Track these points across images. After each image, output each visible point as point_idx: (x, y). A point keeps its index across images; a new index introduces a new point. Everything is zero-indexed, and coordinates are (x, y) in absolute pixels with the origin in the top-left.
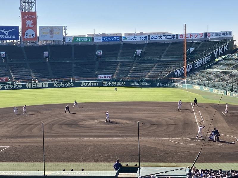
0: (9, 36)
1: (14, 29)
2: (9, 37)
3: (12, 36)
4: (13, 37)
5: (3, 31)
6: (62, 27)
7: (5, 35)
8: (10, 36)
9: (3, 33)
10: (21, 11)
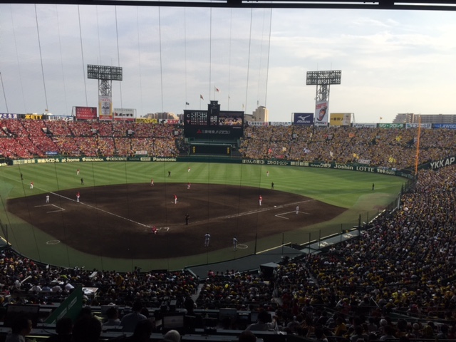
1: (310, 116)
4: (308, 122)
5: (300, 117)
6: (350, 114)
7: (302, 120)
9: (300, 119)
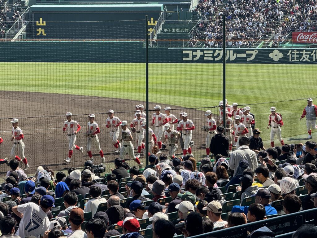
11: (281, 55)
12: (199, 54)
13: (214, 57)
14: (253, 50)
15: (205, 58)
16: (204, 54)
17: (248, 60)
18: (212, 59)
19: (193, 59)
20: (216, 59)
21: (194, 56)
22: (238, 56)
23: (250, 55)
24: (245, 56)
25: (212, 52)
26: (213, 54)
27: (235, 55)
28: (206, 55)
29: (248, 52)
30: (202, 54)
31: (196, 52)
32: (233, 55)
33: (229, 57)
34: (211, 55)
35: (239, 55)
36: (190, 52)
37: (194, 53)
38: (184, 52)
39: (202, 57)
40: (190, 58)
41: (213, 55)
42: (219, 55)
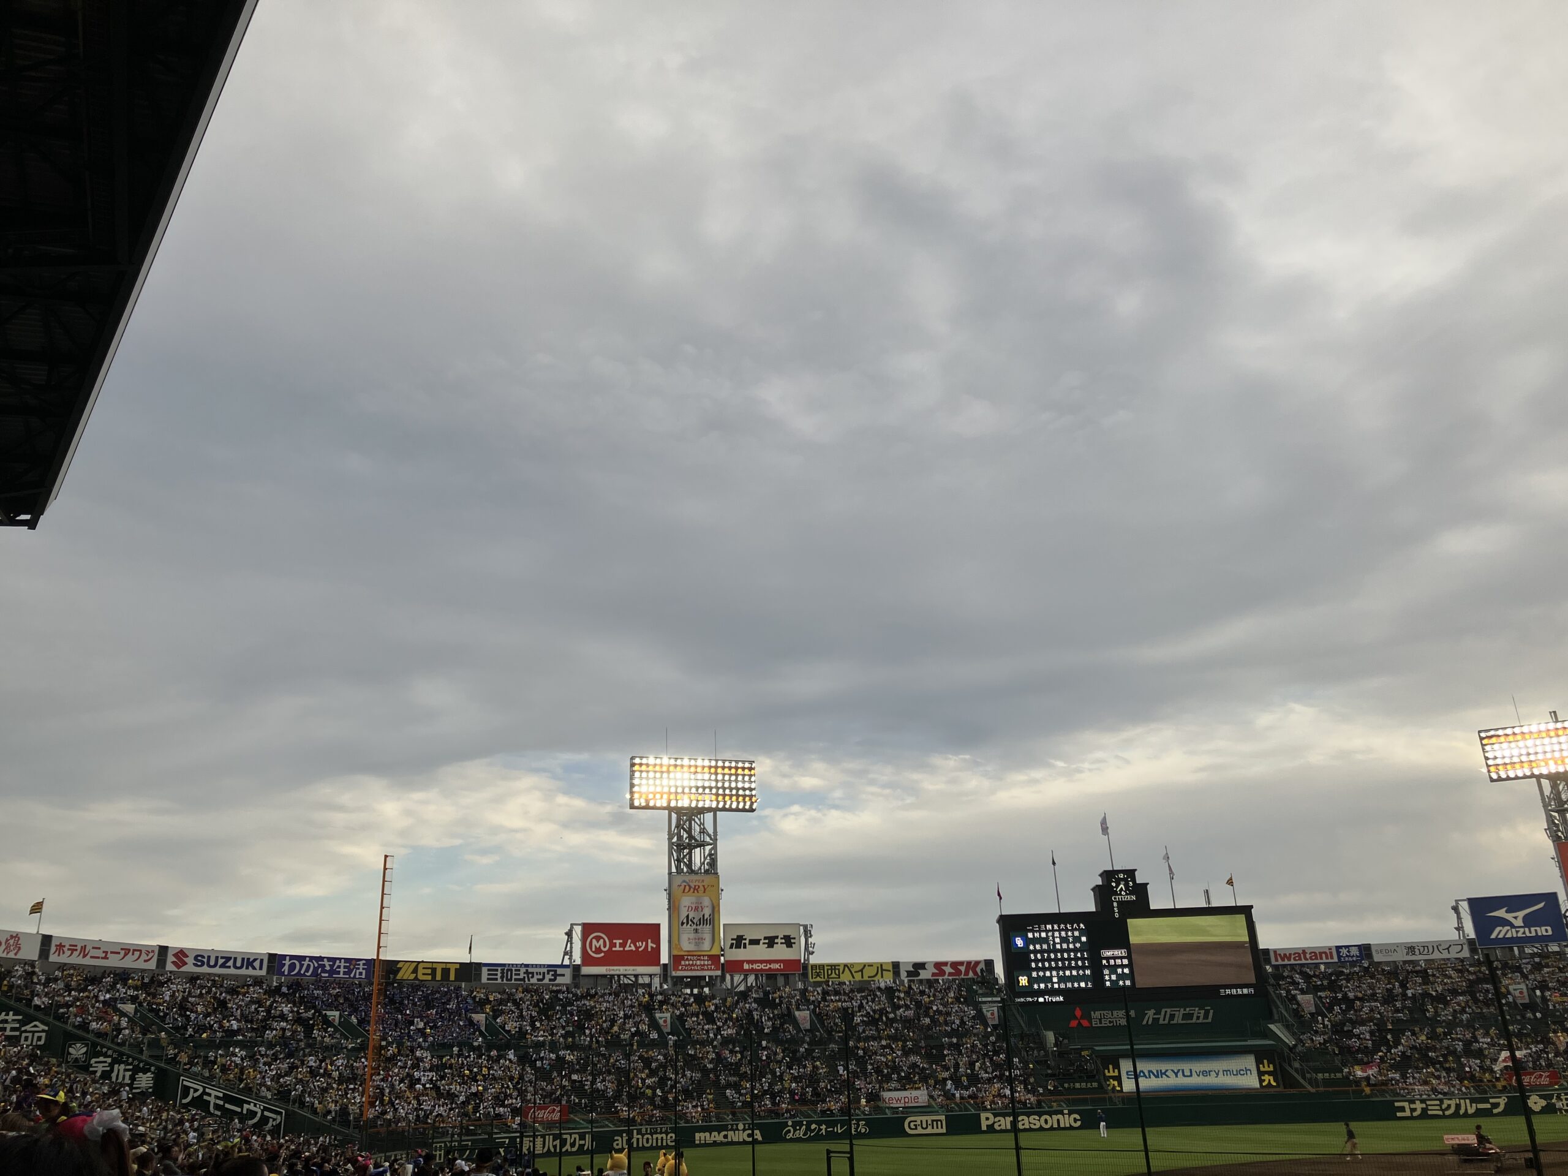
0: (1527, 929)
1: (1541, 905)
2: (1528, 934)
3: (1538, 929)
4: (1545, 933)
7: (1512, 926)
8: (1533, 929)
10: (1553, 842)
11: (1543, 1103)
12: (1419, 1106)
13: (1443, 1111)
14: (1500, 1097)
15: (1430, 1113)
16: (1427, 1105)
17: (1495, 1111)
18: (1440, 1113)
19: (1412, 1114)
20: (1447, 1113)
21: (1413, 1110)
22: (1478, 1107)
23: (1496, 1105)
24: (1488, 1106)
25: (1438, 1102)
26: (1440, 1105)
27: (1474, 1105)
28: (1430, 1108)
29: (1491, 1101)
30: (1424, 1106)
31: (1415, 1103)
32: (1471, 1106)
33: (1466, 1110)
34: (1438, 1108)
35: (1480, 1106)
36: (1406, 1104)
37: (1413, 1106)
38: (1396, 1104)
39: (1424, 1110)
40: (1408, 1113)
41: (1441, 1107)
42: (1449, 1106)
